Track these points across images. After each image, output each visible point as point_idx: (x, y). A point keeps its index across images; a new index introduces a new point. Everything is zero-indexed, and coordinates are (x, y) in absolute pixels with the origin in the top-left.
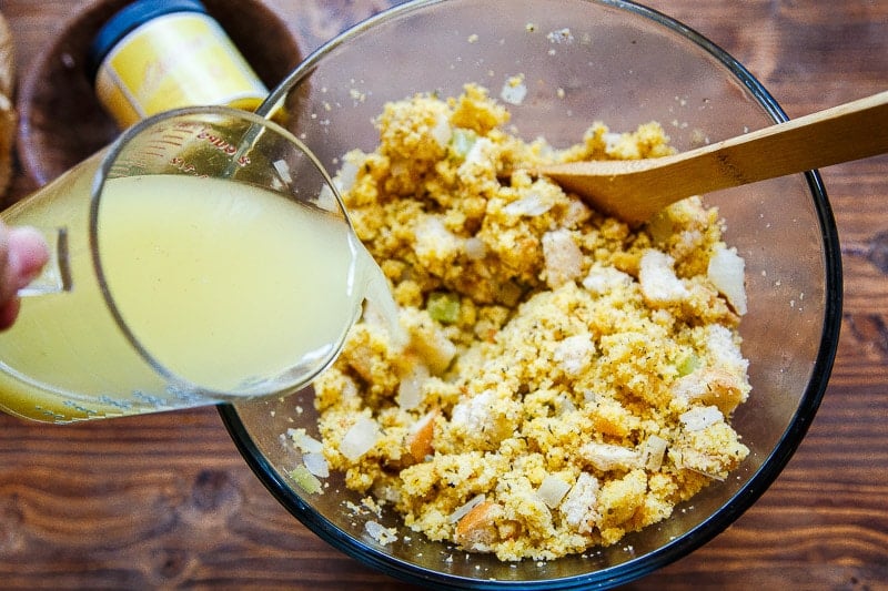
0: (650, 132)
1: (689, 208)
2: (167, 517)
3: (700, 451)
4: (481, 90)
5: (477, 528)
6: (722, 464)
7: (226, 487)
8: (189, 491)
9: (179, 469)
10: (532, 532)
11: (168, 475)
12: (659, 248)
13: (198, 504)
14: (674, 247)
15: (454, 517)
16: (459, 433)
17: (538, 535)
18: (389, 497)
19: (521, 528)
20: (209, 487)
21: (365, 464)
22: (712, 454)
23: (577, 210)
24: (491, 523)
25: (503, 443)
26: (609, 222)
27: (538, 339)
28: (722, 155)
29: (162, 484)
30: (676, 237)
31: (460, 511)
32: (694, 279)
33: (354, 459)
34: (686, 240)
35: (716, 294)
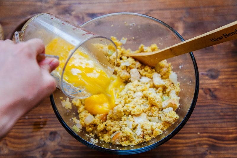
0: (154, 46)
1: (164, 63)
2: (43, 143)
3: (168, 117)
4: (115, 38)
5: (117, 138)
6: (173, 120)
7: (57, 135)
8: (48, 136)
9: (45, 131)
10: (130, 139)
11: (43, 133)
12: (157, 72)
13: (50, 139)
14: (161, 72)
15: (111, 137)
16: (111, 117)
17: (131, 140)
18: (96, 133)
19: (128, 138)
20: (53, 136)
21: (90, 126)
22: (171, 117)
23: (138, 64)
24: (120, 137)
26: (146, 66)
27: (129, 94)
28: (171, 49)
29: (41, 135)
30: (161, 70)
31: (113, 135)
32: (166, 80)
33: (88, 124)
34: (164, 70)
35: (171, 83)
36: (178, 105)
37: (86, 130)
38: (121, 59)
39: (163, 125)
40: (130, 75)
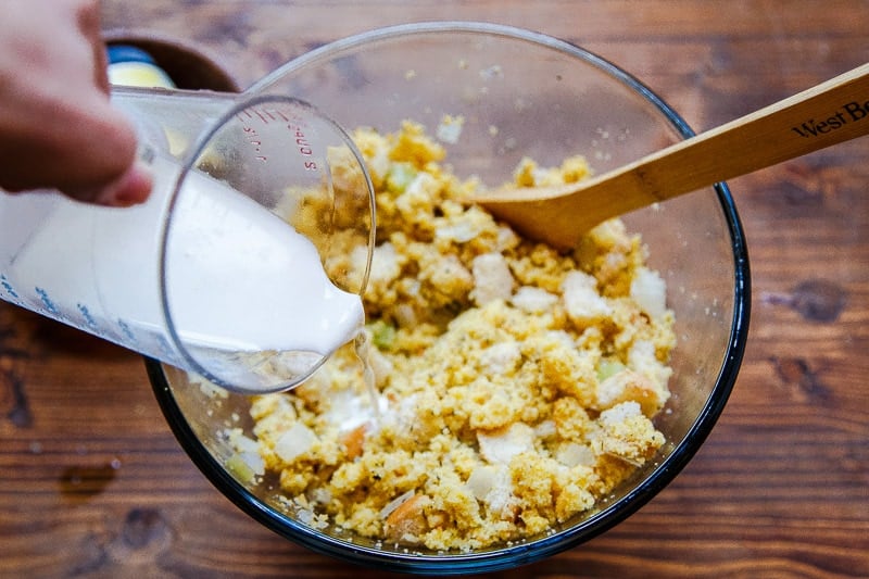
0: (576, 164)
1: (611, 231)
2: (95, 555)
3: (619, 437)
4: (418, 127)
5: (406, 518)
6: (639, 450)
7: (158, 525)
8: (119, 527)
9: (109, 507)
10: (460, 522)
12: (584, 270)
13: (128, 541)
14: (599, 269)
15: (385, 513)
16: (389, 435)
17: (465, 524)
18: (319, 498)
19: (450, 518)
20: (139, 525)
21: (300, 466)
22: (630, 440)
23: (507, 237)
24: (420, 513)
25: (432, 440)
26: (540, 247)
27: (465, 349)
28: (640, 173)
29: (91, 522)
30: (600, 259)
31: (390, 507)
32: (618, 300)
33: (289, 459)
34: (611, 262)
35: (637, 312)
36: (663, 396)
37: (279, 485)
38: (438, 213)
39: (598, 471)
40: (473, 279)
